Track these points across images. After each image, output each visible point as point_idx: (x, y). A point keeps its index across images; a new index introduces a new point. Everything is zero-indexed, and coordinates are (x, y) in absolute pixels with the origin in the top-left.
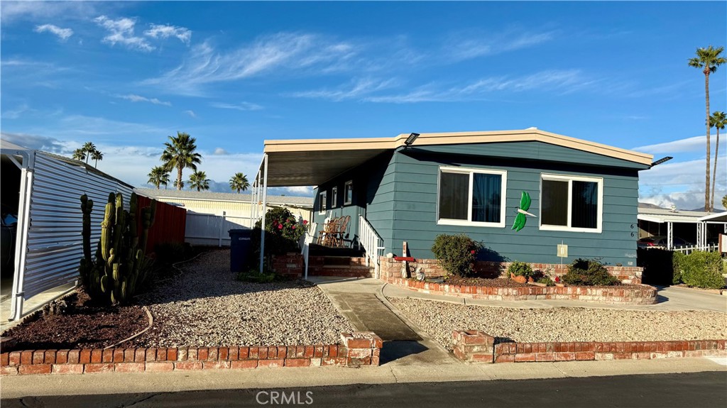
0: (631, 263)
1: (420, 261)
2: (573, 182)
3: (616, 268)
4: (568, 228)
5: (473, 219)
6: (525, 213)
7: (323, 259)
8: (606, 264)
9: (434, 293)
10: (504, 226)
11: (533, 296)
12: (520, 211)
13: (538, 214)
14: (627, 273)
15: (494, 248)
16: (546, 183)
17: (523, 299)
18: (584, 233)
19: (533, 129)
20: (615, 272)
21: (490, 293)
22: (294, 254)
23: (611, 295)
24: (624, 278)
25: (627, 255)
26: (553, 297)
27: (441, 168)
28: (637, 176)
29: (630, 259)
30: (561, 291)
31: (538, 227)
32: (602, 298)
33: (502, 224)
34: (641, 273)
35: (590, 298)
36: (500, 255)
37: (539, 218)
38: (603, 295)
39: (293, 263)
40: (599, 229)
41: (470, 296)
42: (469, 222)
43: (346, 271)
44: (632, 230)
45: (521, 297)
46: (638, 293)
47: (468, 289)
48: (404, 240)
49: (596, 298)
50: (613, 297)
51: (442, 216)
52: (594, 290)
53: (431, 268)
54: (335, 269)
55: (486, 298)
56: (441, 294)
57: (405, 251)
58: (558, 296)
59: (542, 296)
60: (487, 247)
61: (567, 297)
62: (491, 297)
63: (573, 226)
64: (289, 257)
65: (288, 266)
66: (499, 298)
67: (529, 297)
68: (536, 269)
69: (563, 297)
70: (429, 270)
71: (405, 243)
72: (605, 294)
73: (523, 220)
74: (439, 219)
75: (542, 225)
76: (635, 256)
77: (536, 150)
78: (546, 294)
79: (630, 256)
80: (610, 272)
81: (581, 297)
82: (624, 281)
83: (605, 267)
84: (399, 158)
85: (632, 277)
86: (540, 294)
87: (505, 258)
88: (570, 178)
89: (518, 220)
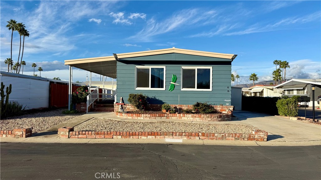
0: (228, 104)
1: (127, 105)
2: (197, 69)
4: (196, 89)
6: (174, 83)
10: (165, 90)
11: (159, 117)
12: (171, 83)
13: (180, 84)
14: (225, 108)
15: (160, 99)
16: (184, 70)
17: (153, 118)
18: (203, 91)
19: (174, 48)
20: (218, 108)
22: (84, 103)
23: (195, 117)
24: (223, 111)
25: (225, 100)
26: (171, 118)
27: (137, 67)
28: (231, 65)
29: (228, 102)
30: (174, 116)
31: (181, 89)
32: (192, 118)
35: (186, 118)
37: (180, 86)
39: (83, 107)
40: (211, 89)
41: (131, 118)
42: (150, 88)
43: (106, 109)
44: (228, 89)
45: (152, 118)
48: (121, 96)
49: (189, 118)
50: (196, 118)
51: (138, 86)
52: (188, 115)
53: (132, 107)
55: (137, 118)
57: (121, 101)
58: (173, 118)
59: (164, 118)
60: (157, 98)
61: (177, 118)
62: (139, 118)
64: (82, 104)
65: (81, 108)
66: (142, 118)
67: (157, 118)
69: (175, 118)
70: (131, 108)
71: (121, 98)
72: (192, 117)
73: (173, 86)
74: (137, 88)
75: (182, 88)
76: (230, 101)
77: (175, 56)
78: (167, 117)
79: (227, 101)
80: (216, 108)
81: (183, 118)
82: (224, 112)
83: (213, 106)
84: (119, 63)
85: (228, 110)
86: (163, 117)
87: (165, 103)
88: (196, 68)
89: (171, 86)
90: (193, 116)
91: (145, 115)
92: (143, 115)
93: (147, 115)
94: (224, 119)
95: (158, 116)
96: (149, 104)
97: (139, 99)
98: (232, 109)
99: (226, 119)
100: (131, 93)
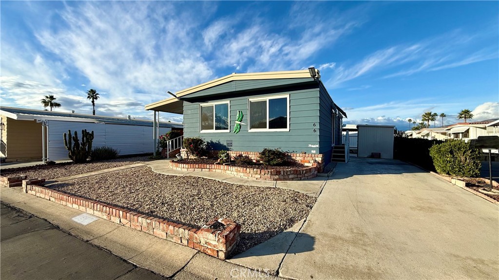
0: (314, 152)
2: (269, 100)
8: (294, 152)
10: (229, 131)
13: (247, 123)
16: (252, 104)
18: (276, 132)
20: (298, 158)
23: (240, 172)
24: (306, 162)
25: (310, 146)
27: (201, 105)
29: (313, 149)
30: (218, 167)
31: (248, 130)
32: (235, 173)
37: (247, 125)
40: (288, 129)
42: (214, 131)
44: (315, 128)
59: (207, 170)
60: (221, 143)
73: (239, 127)
74: (202, 130)
75: (250, 129)
76: (318, 146)
79: (313, 146)
80: (294, 158)
82: (306, 164)
83: (289, 154)
84: (185, 103)
85: (312, 161)
88: (267, 98)
89: (236, 127)
94: (286, 177)
95: (197, 167)
96: (212, 150)
97: (190, 144)
98: (319, 159)
99: (291, 177)
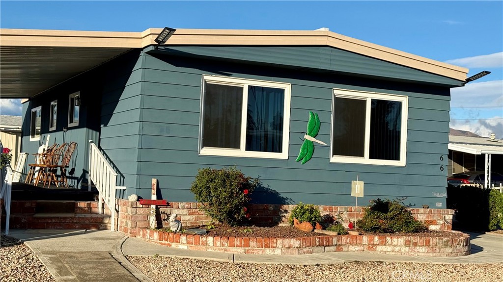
0: (440, 205)
1: (175, 205)
2: (372, 100)
3: (421, 210)
4: (366, 160)
5: (248, 148)
6: (313, 139)
7: (34, 204)
8: (411, 205)
9: (194, 248)
10: (287, 158)
11: (320, 248)
12: (307, 137)
13: (328, 142)
14: (435, 217)
15: (273, 186)
16: (339, 101)
17: (308, 252)
18: (384, 166)
20: (421, 216)
21: (267, 246)
23: (415, 244)
24: (432, 223)
25: (435, 194)
26: (345, 249)
27: (206, 78)
28: (449, 95)
29: (439, 199)
30: (355, 241)
31: (329, 159)
32: (405, 249)
33: (284, 155)
34: (451, 217)
35: (390, 249)
36: (282, 195)
38: (406, 245)
40: (402, 162)
41: (241, 251)
42: (242, 152)
43: (68, 221)
44: (442, 163)
45: (305, 250)
46: (447, 241)
47: (238, 241)
48: (154, 176)
49: (397, 249)
50: (418, 248)
51: (207, 143)
52: (395, 239)
54: (51, 218)
55: (261, 253)
56: (202, 248)
57: (154, 191)
58: (351, 248)
60: (265, 185)
61: (361, 248)
62: (268, 251)
63: (371, 157)
66: (278, 252)
67: (316, 249)
68: (326, 213)
69: (357, 248)
70: (187, 218)
71: (154, 181)
72: (407, 244)
73: (310, 149)
74: (202, 148)
75: (333, 156)
76: (445, 195)
77: (328, 57)
78: (336, 245)
79: (437, 195)
80: (415, 216)
81: (379, 248)
82: (432, 227)
83: (408, 209)
84: (147, 61)
85: (441, 222)
86: (328, 246)
87: (287, 199)
88: (369, 96)
89: (304, 149)
90: (410, 242)
91: (286, 241)
92: (280, 241)
93: (292, 241)
100: (205, 167)
